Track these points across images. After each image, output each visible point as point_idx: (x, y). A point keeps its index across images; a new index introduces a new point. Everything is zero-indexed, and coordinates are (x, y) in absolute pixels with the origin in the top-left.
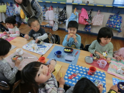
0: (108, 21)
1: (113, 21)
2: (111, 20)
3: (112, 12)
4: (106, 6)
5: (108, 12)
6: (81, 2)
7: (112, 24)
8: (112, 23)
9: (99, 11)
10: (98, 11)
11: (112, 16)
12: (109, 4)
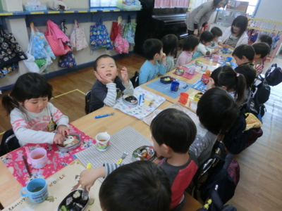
0: (90, 36)
1: (100, 35)
2: (95, 33)
3: (92, 21)
4: (80, 12)
5: (87, 22)
6: (45, 8)
7: (100, 40)
8: (100, 38)
9: (76, 23)
10: (74, 23)
11: (94, 27)
12: (82, 7)
